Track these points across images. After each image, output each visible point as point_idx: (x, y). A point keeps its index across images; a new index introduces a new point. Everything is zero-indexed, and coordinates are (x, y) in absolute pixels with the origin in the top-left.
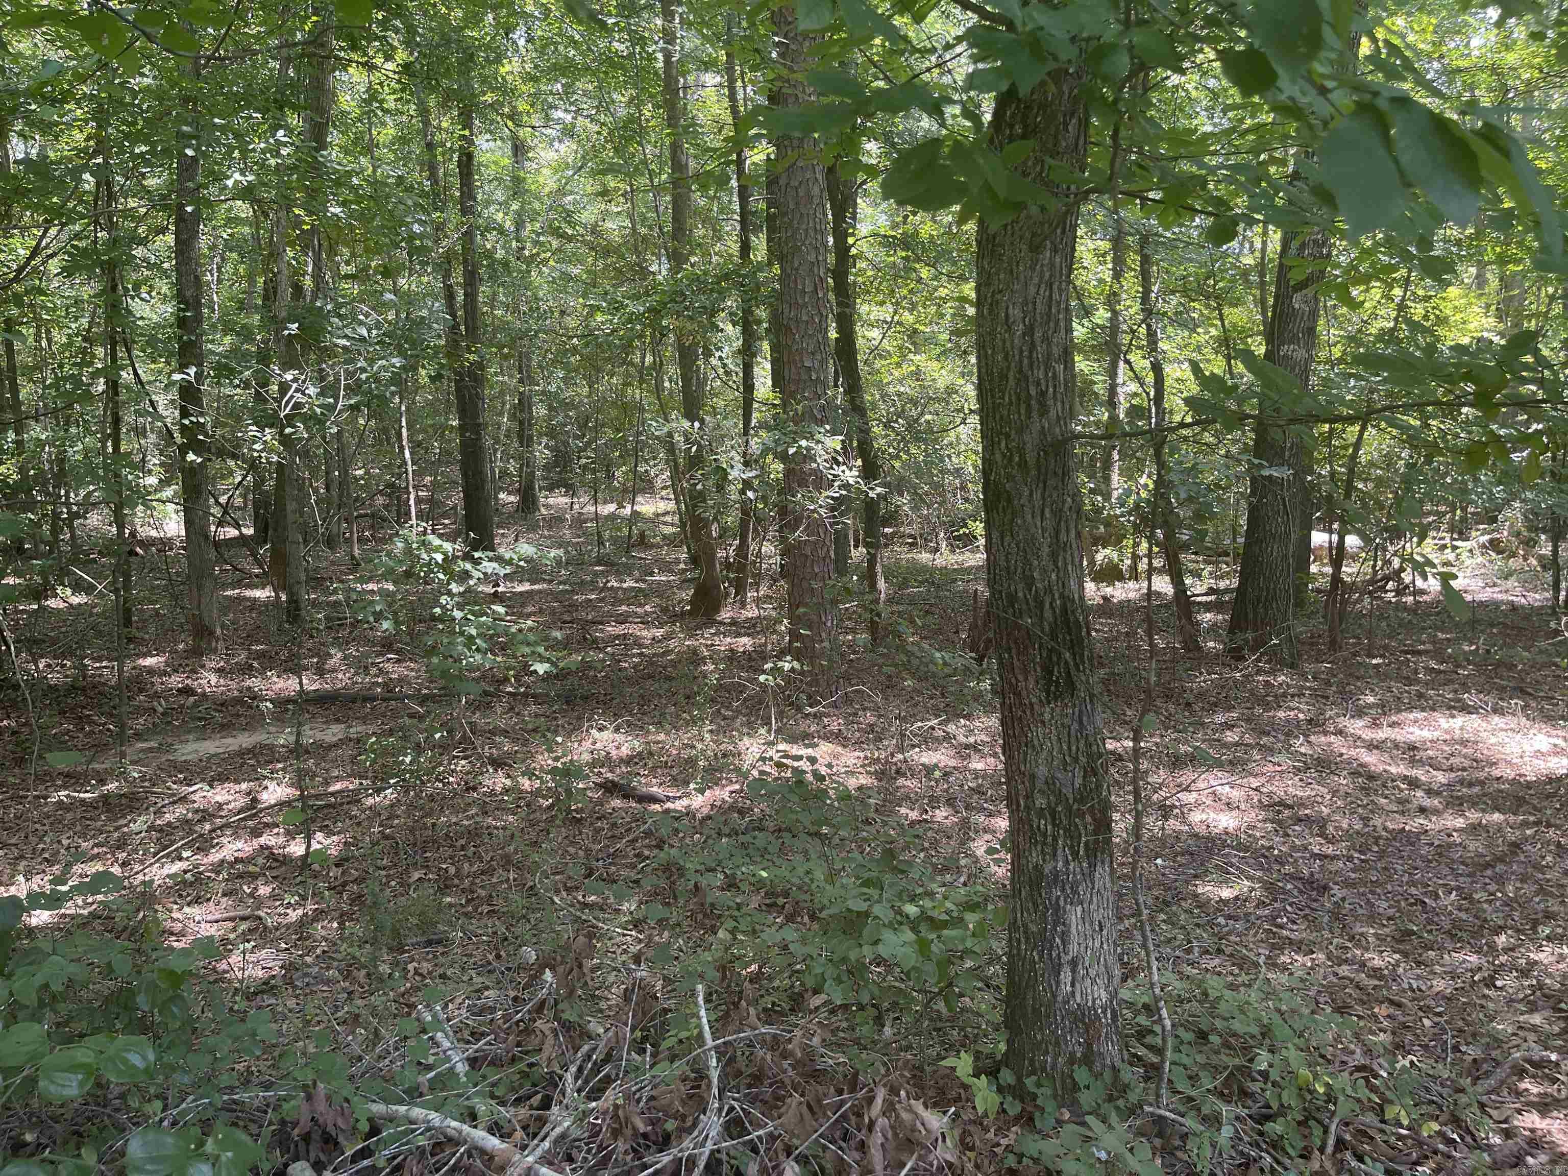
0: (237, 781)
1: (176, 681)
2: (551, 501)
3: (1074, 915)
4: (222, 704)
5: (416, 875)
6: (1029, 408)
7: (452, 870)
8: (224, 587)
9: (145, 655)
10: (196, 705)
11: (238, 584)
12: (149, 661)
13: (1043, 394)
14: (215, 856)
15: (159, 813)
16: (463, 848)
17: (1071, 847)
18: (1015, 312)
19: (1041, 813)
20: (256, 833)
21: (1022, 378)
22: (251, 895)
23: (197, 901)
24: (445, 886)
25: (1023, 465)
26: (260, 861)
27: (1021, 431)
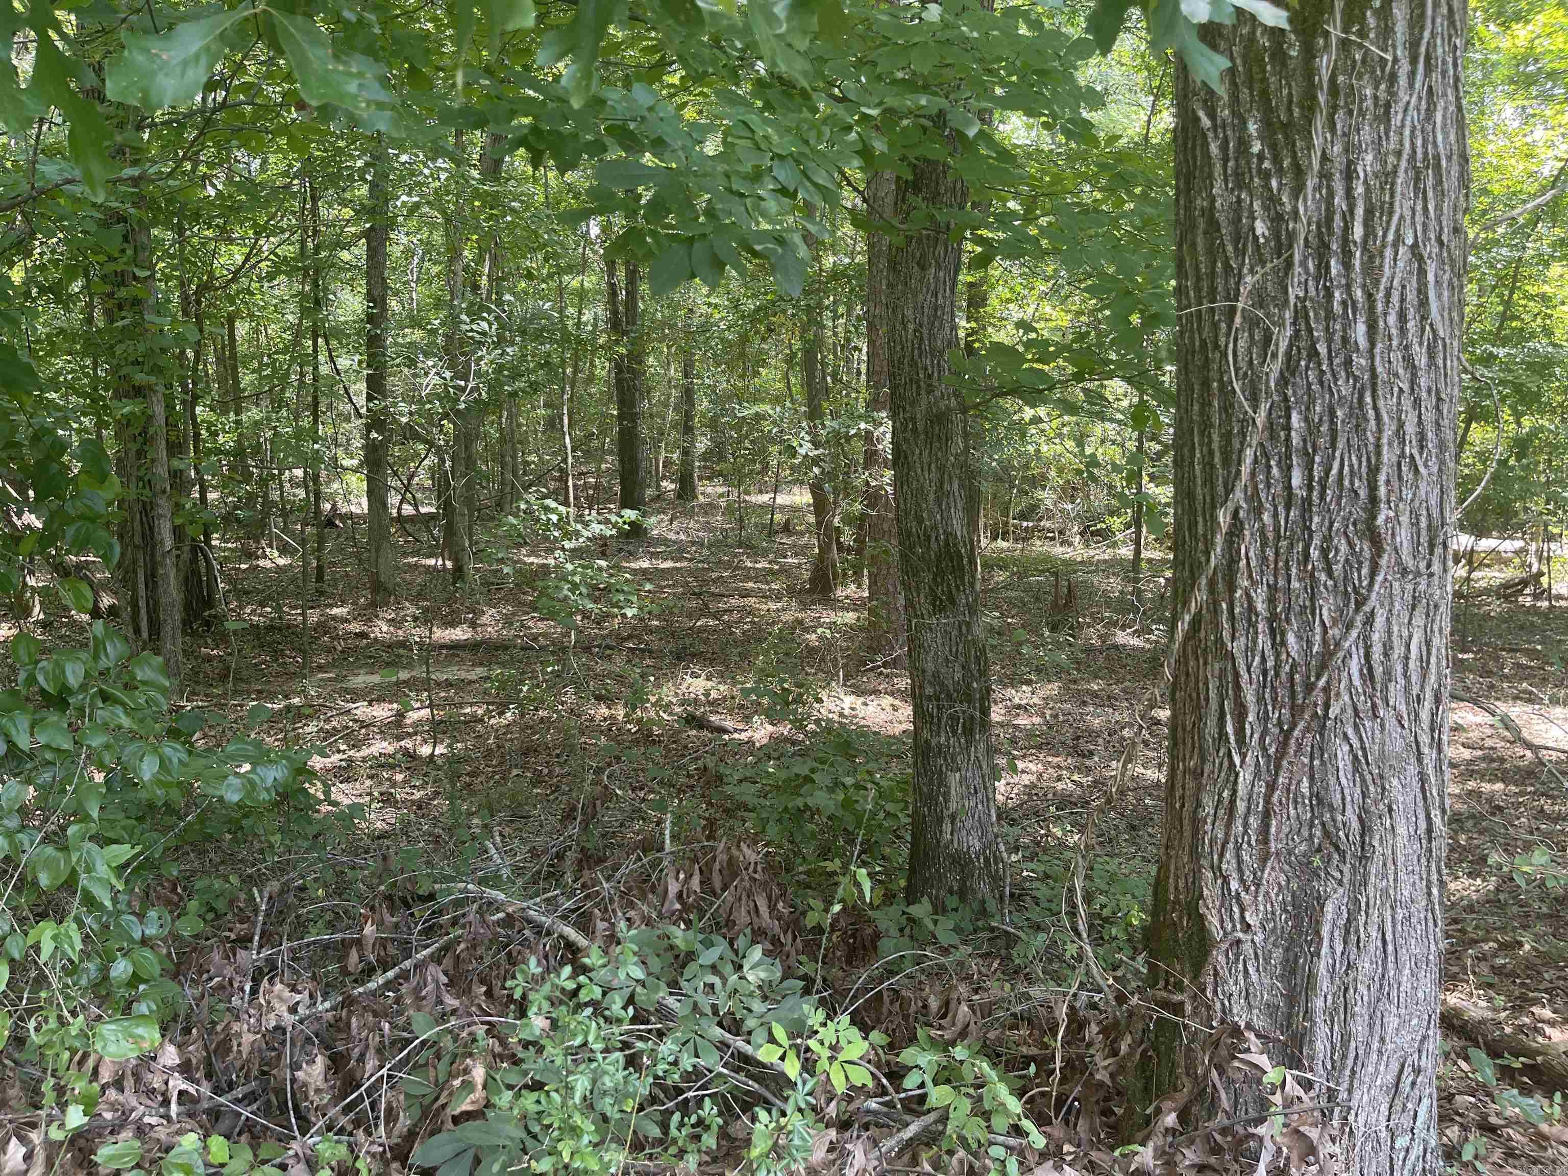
0: (391, 702)
1: (355, 627)
2: (709, 490)
3: (954, 779)
4: (389, 646)
5: (515, 772)
6: (919, 387)
7: (546, 771)
8: (405, 555)
9: (331, 606)
10: (368, 646)
11: (416, 553)
12: (335, 611)
13: (930, 376)
14: (365, 752)
15: (328, 720)
16: (558, 756)
17: (952, 726)
18: (909, 313)
19: (929, 698)
20: (399, 738)
21: (913, 363)
22: (389, 779)
23: (347, 780)
24: (538, 780)
25: (915, 430)
26: (399, 756)
27: (913, 404)
